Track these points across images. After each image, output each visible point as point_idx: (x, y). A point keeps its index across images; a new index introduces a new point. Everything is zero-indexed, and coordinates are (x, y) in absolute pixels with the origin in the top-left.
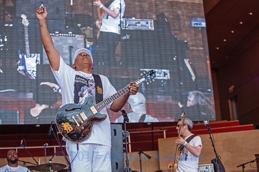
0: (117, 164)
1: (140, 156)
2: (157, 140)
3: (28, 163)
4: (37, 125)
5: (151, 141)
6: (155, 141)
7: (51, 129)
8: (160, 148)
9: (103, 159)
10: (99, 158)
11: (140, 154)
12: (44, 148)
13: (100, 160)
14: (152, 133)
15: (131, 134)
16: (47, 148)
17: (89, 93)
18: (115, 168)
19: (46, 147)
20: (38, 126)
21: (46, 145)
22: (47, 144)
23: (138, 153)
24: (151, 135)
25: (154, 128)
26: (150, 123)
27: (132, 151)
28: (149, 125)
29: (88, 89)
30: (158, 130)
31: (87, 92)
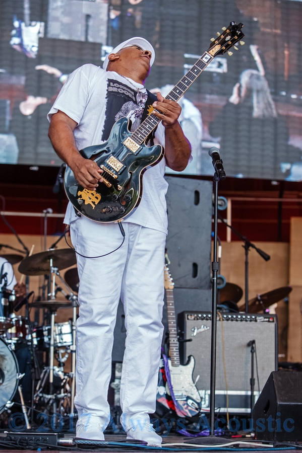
0: (195, 266)
1: (247, 254)
2: (289, 219)
3: (7, 246)
4: (32, 166)
5: (275, 221)
6: (284, 221)
7: (59, 180)
8: (294, 237)
9: (147, 257)
10: (140, 256)
11: (247, 248)
12: (43, 218)
13: (141, 260)
14: (280, 204)
15: (233, 203)
16: (50, 219)
17: (137, 117)
18: (191, 276)
19: (49, 215)
20: (35, 168)
21: (48, 212)
22: (50, 210)
23: (243, 246)
24: (276, 207)
25: (286, 192)
26: (277, 181)
27: (233, 239)
28: (274, 186)
29: (137, 109)
30: (293, 198)
31: (134, 115)
